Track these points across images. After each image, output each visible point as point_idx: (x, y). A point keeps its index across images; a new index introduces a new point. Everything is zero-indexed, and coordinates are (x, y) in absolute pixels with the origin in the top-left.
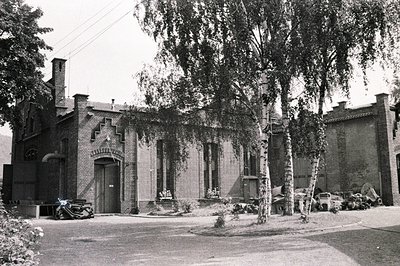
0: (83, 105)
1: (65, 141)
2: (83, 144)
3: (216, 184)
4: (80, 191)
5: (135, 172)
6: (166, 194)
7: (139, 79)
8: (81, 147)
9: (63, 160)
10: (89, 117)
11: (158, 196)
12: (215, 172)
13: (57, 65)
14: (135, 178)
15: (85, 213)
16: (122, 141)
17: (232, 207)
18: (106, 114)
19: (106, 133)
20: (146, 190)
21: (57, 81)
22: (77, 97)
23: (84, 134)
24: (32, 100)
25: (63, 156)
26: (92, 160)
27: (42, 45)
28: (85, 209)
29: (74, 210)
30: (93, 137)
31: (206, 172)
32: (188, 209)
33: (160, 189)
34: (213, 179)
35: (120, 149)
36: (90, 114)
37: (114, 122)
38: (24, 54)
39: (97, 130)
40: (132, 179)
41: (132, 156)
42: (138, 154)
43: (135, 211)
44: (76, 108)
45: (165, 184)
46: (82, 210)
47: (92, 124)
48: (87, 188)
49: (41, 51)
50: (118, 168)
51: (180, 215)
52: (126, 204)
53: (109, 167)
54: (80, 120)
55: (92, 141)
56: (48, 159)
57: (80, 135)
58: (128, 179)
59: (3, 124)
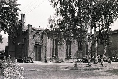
0: (30, 28)
1: (25, 39)
3: (70, 53)
4: (29, 54)
5: (46, 49)
6: (55, 56)
7: (49, 20)
8: (30, 41)
10: (32, 32)
11: (53, 56)
12: (70, 49)
13: (22, 15)
14: (46, 51)
15: (31, 61)
16: (42, 39)
17: (76, 60)
18: (37, 31)
19: (37, 37)
20: (49, 55)
21: (22, 20)
22: (29, 25)
23: (31, 37)
24: (15, 26)
25: (24, 44)
26: (33, 45)
27: (18, 9)
28: (31, 60)
29: (27, 60)
30: (33, 38)
31: (67, 49)
32: (63, 61)
33: (53, 54)
34: (69, 52)
35: (42, 42)
36: (33, 31)
37: (40, 33)
38: (13, 12)
39: (34, 36)
41: (45, 44)
42: (47, 43)
43: (46, 61)
44: (28, 29)
45: (55, 53)
46: (30, 60)
47: (33, 34)
48: (31, 53)
49: (18, 11)
50: (41, 47)
51: (60, 62)
52: (43, 59)
53: (38, 47)
54: (30, 33)
55: (33, 39)
56: (20, 44)
57: (29, 37)
58: (44, 51)
59: (6, 33)
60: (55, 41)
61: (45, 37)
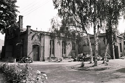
0: (29, 29)
1: (23, 39)
2: (29, 40)
4: (28, 54)
5: (44, 49)
6: (52, 55)
8: (29, 41)
9: (22, 45)
10: (31, 33)
11: (50, 56)
12: (65, 49)
14: (44, 51)
16: (40, 40)
17: (73, 60)
18: (36, 32)
19: (36, 38)
20: (47, 54)
21: (20, 22)
22: (27, 26)
23: (30, 37)
24: (13, 27)
26: (32, 45)
27: (17, 11)
28: (30, 60)
29: (27, 60)
30: (32, 38)
32: (61, 60)
33: (50, 54)
35: (40, 42)
38: (11, 13)
39: (33, 37)
40: (43, 51)
41: (43, 44)
42: (45, 44)
43: (44, 60)
44: (27, 30)
45: (52, 53)
46: (29, 60)
47: (32, 35)
48: (30, 54)
49: (16, 13)
50: (39, 48)
51: (59, 62)
52: (41, 58)
53: (37, 48)
54: (29, 33)
55: (32, 40)
56: (18, 45)
57: (28, 38)
58: (42, 52)
59: (3, 34)
60: (52, 42)
61: (43, 38)
